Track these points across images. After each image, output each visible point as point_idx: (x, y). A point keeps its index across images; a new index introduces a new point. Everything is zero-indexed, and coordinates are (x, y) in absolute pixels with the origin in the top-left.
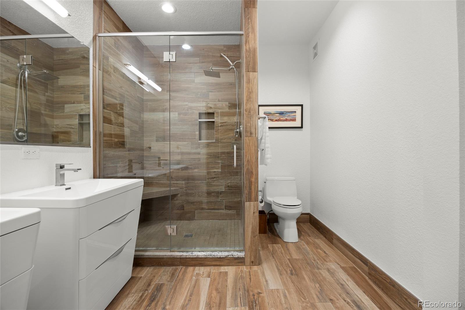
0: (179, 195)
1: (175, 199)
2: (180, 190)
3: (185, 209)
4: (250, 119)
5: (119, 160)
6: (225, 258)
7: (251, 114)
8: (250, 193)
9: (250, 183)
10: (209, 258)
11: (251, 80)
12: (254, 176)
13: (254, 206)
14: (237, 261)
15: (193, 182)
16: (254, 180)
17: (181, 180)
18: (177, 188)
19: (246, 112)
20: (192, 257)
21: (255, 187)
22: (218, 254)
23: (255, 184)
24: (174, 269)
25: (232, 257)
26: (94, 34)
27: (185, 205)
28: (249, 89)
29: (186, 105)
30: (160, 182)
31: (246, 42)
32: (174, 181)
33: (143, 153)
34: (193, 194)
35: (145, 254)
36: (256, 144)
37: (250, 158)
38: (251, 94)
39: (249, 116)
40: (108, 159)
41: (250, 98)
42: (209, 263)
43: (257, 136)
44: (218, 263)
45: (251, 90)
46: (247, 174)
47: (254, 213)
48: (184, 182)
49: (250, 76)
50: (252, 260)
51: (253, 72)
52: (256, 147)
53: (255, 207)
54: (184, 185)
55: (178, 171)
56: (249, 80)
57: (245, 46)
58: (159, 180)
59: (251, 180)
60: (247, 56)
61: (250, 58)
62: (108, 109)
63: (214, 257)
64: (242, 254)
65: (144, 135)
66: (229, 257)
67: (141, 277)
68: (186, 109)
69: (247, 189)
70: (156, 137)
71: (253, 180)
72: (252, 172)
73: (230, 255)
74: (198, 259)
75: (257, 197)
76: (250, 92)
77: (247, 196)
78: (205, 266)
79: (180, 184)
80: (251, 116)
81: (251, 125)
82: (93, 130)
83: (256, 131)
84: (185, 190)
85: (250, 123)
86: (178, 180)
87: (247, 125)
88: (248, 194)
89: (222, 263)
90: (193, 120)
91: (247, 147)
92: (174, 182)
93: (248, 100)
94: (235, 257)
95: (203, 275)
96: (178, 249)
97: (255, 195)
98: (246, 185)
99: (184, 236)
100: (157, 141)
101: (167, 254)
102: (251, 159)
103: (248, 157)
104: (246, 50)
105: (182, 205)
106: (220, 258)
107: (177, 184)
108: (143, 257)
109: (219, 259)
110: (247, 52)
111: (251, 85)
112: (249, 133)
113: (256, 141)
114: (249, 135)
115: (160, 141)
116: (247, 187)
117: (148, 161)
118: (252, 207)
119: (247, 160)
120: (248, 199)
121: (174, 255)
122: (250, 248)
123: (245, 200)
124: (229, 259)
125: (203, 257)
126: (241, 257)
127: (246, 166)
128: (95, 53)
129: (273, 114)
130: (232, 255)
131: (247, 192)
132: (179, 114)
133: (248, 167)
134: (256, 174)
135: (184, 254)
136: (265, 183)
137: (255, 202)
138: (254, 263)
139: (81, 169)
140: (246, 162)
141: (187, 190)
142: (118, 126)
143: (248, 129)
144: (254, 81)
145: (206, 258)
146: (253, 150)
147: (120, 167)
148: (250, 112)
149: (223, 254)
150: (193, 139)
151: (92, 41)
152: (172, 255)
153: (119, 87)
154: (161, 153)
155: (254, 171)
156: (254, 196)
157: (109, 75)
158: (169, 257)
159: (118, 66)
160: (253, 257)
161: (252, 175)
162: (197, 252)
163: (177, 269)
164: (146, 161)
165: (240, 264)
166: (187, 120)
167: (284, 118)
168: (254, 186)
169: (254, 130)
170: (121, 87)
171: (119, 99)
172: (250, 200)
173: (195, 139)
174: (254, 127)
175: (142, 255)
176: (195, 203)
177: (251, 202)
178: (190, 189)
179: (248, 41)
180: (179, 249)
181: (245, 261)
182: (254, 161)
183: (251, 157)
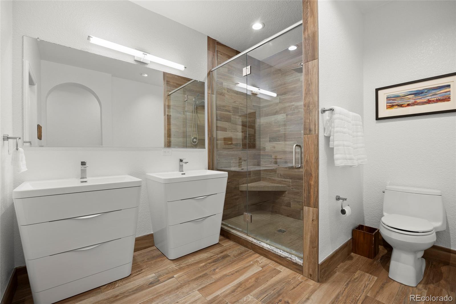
0: (287, 192)
1: (284, 196)
2: (287, 187)
3: (291, 206)
4: (310, 114)
5: (232, 158)
6: (285, 259)
7: (309, 109)
8: (309, 197)
9: (309, 185)
10: (271, 252)
11: (310, 71)
12: (313, 179)
13: (312, 212)
14: (294, 266)
15: (299, 182)
16: (314, 183)
17: (288, 178)
18: (285, 185)
19: (305, 107)
20: (259, 246)
21: (314, 192)
22: (279, 252)
23: (314, 188)
24: (246, 250)
25: (290, 260)
26: (209, 71)
27: (291, 203)
28: (308, 81)
29: (293, 105)
30: (272, 178)
31: (305, 30)
32: (282, 178)
33: (260, 152)
34: (299, 193)
35: (231, 231)
36: (315, 143)
37: (309, 158)
38: (310, 86)
39: (308, 111)
40: (222, 156)
41: (309, 91)
42: (271, 257)
43: (316, 133)
44: (279, 261)
45: (310, 82)
46: (306, 176)
47: (313, 220)
48: (291, 181)
49: (309, 66)
50: (311, 272)
51: (312, 60)
52: (316, 146)
53: (314, 213)
54: (291, 184)
55: (285, 169)
56: (308, 71)
57: (304, 34)
58: (271, 177)
59: (310, 183)
60: (306, 45)
61: (309, 46)
62: (222, 120)
63: (275, 253)
64: (300, 262)
65: (261, 137)
66: (288, 259)
67: (223, 246)
68: (292, 109)
69: (305, 192)
70: (269, 138)
71: (312, 183)
72: (311, 174)
73: (289, 258)
74: (263, 249)
75: (317, 203)
76: (309, 84)
77: (306, 200)
78: (268, 258)
79: (287, 182)
80: (310, 111)
81: (310, 121)
82: (208, 137)
83: (315, 127)
84: (292, 188)
85: (310, 119)
86: (286, 177)
87: (306, 121)
88: (307, 198)
89: (282, 263)
90: (299, 119)
91: (306, 145)
92: (282, 180)
93: (307, 94)
94: (293, 261)
95: (260, 264)
96: (254, 236)
97: (315, 201)
98: (304, 187)
99: (277, 230)
100: (270, 141)
101: (243, 236)
102: (310, 160)
103: (306, 157)
104: (305, 38)
105: (289, 202)
106: (280, 256)
107: (285, 181)
108: (230, 232)
109: (278, 257)
110: (306, 40)
111: (310, 75)
112: (308, 130)
113: (316, 139)
114: (308, 132)
115: (272, 142)
116: (305, 190)
117: (264, 159)
118: (311, 213)
119: (305, 161)
120: (307, 203)
121: (247, 239)
122: (308, 258)
123: (304, 204)
124: (288, 261)
125: (266, 249)
126: (298, 264)
127: (304, 167)
128: (209, 84)
129: (403, 96)
130: (291, 259)
131: (305, 196)
132: (287, 115)
133: (307, 169)
134: (315, 177)
135: (254, 241)
136: (384, 192)
137: (315, 208)
138: (312, 276)
139: (188, 162)
140: (305, 162)
141: (293, 189)
142: (231, 132)
143: (307, 126)
144: (313, 71)
145: (269, 251)
146: (312, 150)
147: (234, 163)
148: (309, 106)
149: (283, 254)
150: (299, 138)
151: (207, 76)
152: (246, 238)
153: (233, 102)
154: (273, 152)
155: (313, 173)
156: (313, 201)
157: (223, 95)
158: (244, 239)
159: (232, 86)
160: (311, 270)
161: (311, 177)
162: (264, 243)
163: (248, 251)
164: (262, 159)
165: (298, 271)
166: (293, 120)
167: (425, 100)
168: (313, 190)
169: (314, 127)
170: (235, 102)
171: (232, 111)
172: (309, 205)
173: (301, 138)
174: (313, 123)
175: (229, 231)
176: (301, 203)
177: (310, 208)
178: (296, 188)
179: (306, 28)
180: (256, 236)
181: (303, 270)
182: (313, 162)
183: (311, 157)
